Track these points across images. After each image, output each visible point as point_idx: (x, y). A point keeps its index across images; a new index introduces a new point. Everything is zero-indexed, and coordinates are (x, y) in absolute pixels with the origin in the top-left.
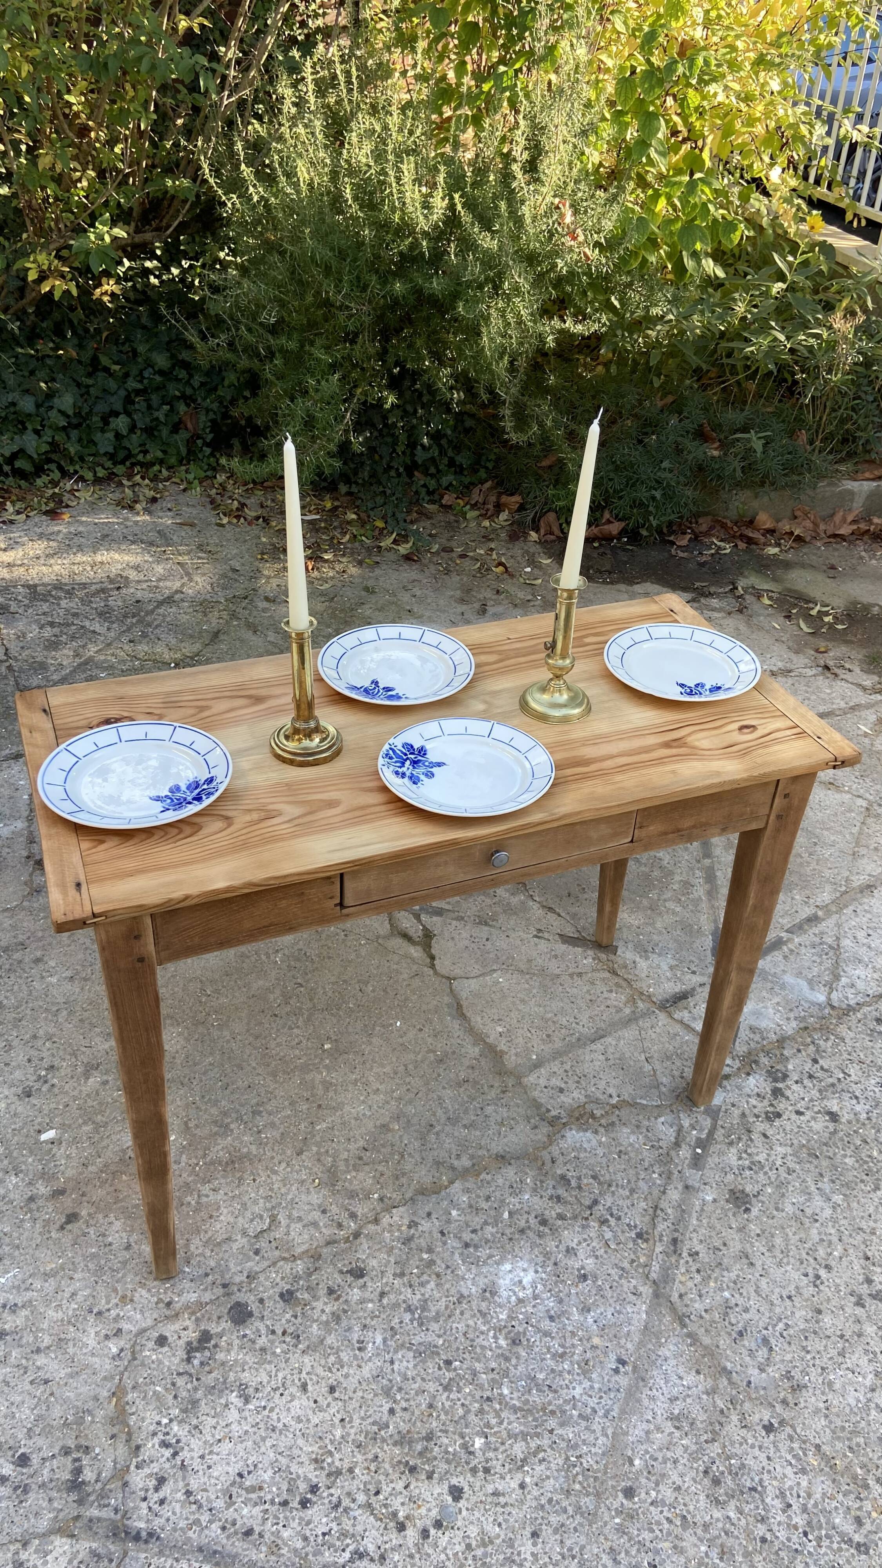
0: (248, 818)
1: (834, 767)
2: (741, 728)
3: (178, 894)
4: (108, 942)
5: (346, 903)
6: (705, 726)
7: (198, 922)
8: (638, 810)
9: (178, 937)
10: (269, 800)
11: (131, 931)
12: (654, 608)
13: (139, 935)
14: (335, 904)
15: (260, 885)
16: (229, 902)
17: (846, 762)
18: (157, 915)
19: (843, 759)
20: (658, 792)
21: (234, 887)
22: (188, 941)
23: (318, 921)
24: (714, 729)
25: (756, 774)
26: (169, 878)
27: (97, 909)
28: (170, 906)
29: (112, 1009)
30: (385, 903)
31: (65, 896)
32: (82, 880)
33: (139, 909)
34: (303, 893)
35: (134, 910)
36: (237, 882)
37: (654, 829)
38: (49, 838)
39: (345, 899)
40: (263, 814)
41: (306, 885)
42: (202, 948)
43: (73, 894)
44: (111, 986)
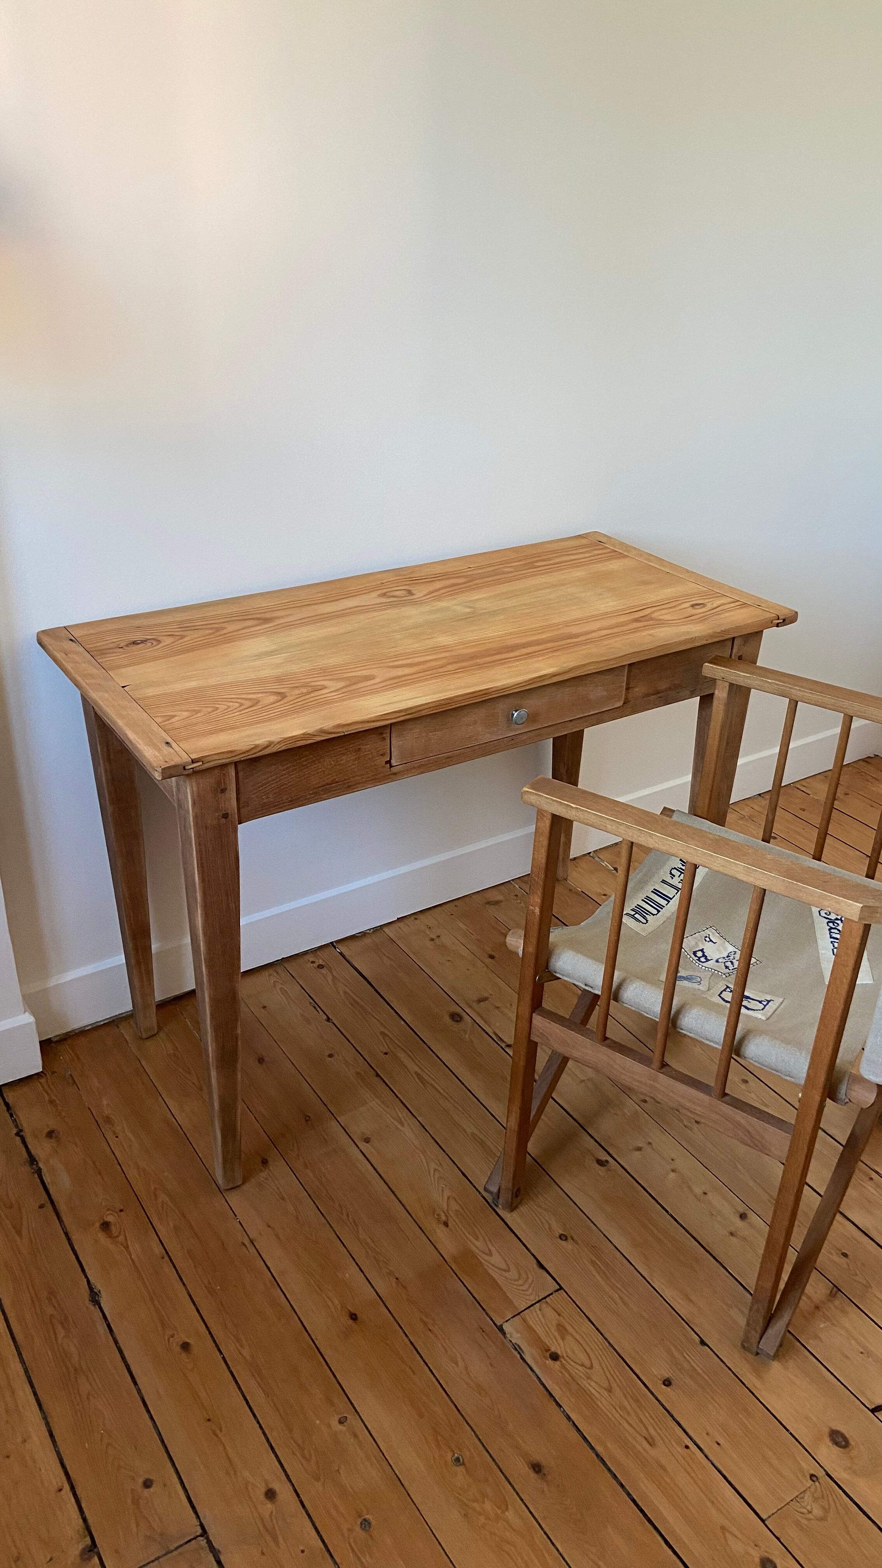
0: (297, 692)
1: (777, 625)
2: (693, 606)
3: (262, 741)
4: (199, 795)
5: (394, 762)
6: (663, 607)
7: (273, 778)
8: (630, 665)
9: (256, 793)
10: (310, 680)
11: (219, 783)
12: (584, 541)
13: (224, 789)
14: (386, 762)
15: (330, 733)
16: (299, 756)
17: (786, 620)
18: (240, 767)
19: (784, 617)
20: (645, 648)
21: (308, 734)
22: (264, 797)
23: (371, 780)
24: (671, 608)
25: (719, 631)
26: (248, 732)
27: (194, 756)
28: (255, 753)
29: (198, 871)
30: (426, 763)
31: (159, 750)
32: (169, 740)
33: (230, 755)
34: (359, 749)
35: (225, 756)
36: (310, 730)
37: (639, 690)
38: (122, 717)
39: (393, 757)
40: (309, 688)
41: (363, 740)
42: (275, 806)
43: (166, 750)
44: (199, 844)
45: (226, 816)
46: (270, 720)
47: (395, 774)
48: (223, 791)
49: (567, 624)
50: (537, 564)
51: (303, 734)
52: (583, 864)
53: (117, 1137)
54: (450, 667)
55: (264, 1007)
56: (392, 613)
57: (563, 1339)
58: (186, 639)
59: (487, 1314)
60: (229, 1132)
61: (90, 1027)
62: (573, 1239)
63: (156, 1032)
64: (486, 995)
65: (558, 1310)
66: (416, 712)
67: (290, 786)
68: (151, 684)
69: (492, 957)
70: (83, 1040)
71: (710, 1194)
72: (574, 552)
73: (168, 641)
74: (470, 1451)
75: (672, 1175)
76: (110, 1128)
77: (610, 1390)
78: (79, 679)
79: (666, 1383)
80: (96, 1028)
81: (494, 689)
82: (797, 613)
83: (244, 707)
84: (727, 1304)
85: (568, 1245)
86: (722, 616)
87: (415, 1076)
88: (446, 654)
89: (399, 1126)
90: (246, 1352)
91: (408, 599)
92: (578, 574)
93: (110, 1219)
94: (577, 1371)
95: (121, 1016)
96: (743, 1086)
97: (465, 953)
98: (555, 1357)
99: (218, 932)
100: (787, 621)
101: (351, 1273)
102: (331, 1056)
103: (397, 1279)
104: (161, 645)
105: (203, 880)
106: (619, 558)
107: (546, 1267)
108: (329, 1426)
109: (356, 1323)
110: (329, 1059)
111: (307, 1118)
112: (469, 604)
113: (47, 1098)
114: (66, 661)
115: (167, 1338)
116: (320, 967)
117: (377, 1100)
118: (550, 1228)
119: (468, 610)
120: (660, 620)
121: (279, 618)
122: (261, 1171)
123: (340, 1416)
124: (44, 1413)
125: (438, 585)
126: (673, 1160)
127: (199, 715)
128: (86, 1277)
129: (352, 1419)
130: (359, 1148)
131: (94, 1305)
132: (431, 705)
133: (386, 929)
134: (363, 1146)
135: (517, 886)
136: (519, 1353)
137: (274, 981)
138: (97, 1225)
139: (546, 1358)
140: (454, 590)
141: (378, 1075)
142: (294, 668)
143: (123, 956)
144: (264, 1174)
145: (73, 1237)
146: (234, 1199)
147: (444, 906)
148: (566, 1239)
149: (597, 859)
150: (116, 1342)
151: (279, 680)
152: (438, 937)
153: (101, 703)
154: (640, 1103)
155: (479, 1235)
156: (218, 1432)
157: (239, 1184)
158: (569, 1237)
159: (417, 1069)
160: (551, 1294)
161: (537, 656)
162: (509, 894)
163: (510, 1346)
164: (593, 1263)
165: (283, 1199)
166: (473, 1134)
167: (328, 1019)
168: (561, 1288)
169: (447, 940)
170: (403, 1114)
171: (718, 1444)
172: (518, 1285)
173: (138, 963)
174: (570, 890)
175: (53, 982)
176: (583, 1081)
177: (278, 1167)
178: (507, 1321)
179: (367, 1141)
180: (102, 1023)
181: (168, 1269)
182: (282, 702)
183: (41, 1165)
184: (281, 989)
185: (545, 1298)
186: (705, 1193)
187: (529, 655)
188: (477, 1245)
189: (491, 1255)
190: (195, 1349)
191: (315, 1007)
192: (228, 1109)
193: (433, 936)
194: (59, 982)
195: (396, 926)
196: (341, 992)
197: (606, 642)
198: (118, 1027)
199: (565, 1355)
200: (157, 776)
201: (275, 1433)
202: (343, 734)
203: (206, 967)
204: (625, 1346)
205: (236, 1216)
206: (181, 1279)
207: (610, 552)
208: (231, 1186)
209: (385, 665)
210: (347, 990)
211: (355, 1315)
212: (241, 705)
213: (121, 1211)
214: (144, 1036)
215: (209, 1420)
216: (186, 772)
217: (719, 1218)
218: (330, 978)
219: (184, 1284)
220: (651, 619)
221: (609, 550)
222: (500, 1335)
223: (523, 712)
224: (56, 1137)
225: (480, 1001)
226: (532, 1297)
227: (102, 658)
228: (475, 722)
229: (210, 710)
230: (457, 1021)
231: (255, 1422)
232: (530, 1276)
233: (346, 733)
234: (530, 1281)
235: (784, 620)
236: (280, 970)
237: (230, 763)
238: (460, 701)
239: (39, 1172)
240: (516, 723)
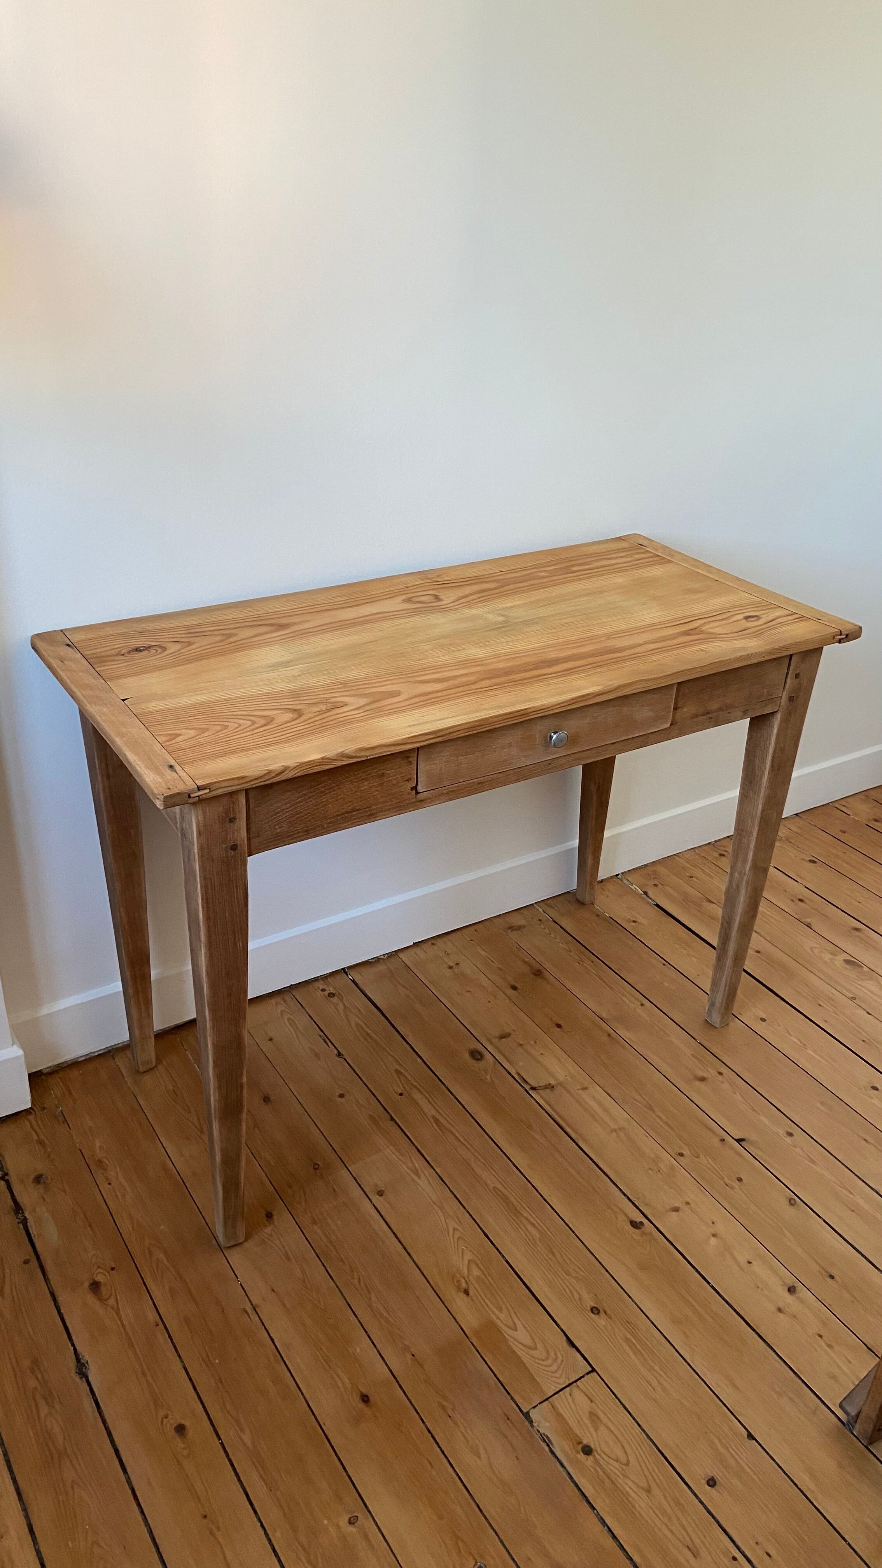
0: (315, 709)
1: (840, 641)
2: (746, 618)
3: (276, 766)
4: (205, 826)
5: (420, 789)
6: (713, 619)
7: (288, 805)
8: (679, 683)
9: (268, 822)
10: (329, 695)
11: (227, 812)
12: (624, 545)
13: (232, 818)
14: (411, 788)
15: (352, 757)
16: (317, 782)
17: (849, 635)
18: (251, 794)
19: (846, 633)
20: (696, 665)
21: (327, 758)
22: (277, 827)
23: (395, 808)
24: (723, 620)
25: (776, 647)
26: (260, 756)
27: (200, 783)
28: (268, 780)
29: (203, 908)
30: (456, 789)
31: (162, 775)
32: (173, 762)
33: (241, 781)
34: (383, 773)
35: (236, 782)
36: (330, 754)
37: (688, 710)
38: (122, 735)
39: (419, 783)
40: (329, 705)
41: (387, 764)
42: (289, 836)
43: (169, 774)
44: (204, 878)
45: (234, 848)
46: (287, 741)
47: (422, 801)
48: (232, 820)
49: (609, 636)
50: (574, 569)
51: (322, 758)
52: (609, 886)
53: (110, 1184)
54: (485, 683)
55: (271, 1040)
56: (418, 620)
57: (596, 1429)
58: (194, 646)
59: (512, 1398)
60: (231, 1186)
61: (83, 1058)
62: (605, 1313)
63: (154, 1065)
64: (507, 1031)
65: (590, 1395)
66: (446, 735)
67: (306, 815)
68: (153, 697)
69: (514, 988)
70: (75, 1074)
71: (754, 1263)
72: (615, 555)
73: (173, 648)
74: (494, 1559)
75: (713, 1241)
76: (103, 1174)
77: (648, 1491)
78: (74, 689)
79: (711, 1483)
80: (90, 1059)
81: (532, 710)
82: (861, 628)
83: (257, 726)
84: (776, 1392)
85: (601, 1321)
86: (779, 630)
87: (432, 1121)
88: (479, 668)
89: (415, 1178)
90: (247, 1438)
91: (434, 605)
92: (620, 580)
93: (100, 1278)
94: (612, 1468)
95: (117, 1046)
96: (788, 1140)
97: (485, 982)
98: (587, 1451)
99: (223, 973)
100: (850, 637)
101: (362, 1347)
102: (341, 1096)
103: (413, 1355)
104: (166, 653)
105: (208, 918)
106: (662, 563)
107: (577, 1344)
108: (339, 1527)
109: (367, 1406)
110: (340, 1099)
111: (316, 1167)
112: (502, 612)
113: (35, 1137)
114: (62, 670)
115: (160, 1419)
116: (331, 995)
117: (391, 1148)
118: (580, 1299)
119: (501, 619)
120: (712, 633)
121: (295, 624)
122: (266, 1226)
123: (350, 1516)
124: (24, 1504)
125: (467, 590)
126: (713, 1223)
127: (207, 734)
128: (73, 1345)
129: (365, 1521)
130: (372, 1202)
131: (81, 1378)
132: (463, 727)
133: (401, 955)
134: (375, 1199)
135: (541, 910)
136: (548, 1445)
137: (282, 1011)
138: (86, 1285)
139: (578, 1452)
140: (485, 596)
141: (392, 1119)
142: (312, 681)
143: (120, 982)
144: (268, 1230)
145: (60, 1299)
146: (236, 1257)
147: (464, 931)
148: (598, 1313)
149: (625, 881)
150: (104, 1422)
151: (295, 694)
152: (457, 964)
153: (99, 718)
154: (676, 1157)
155: (504, 1307)
156: (215, 1531)
157: (241, 1241)
158: (601, 1311)
159: (434, 1112)
160: (583, 1377)
161: (577, 673)
162: (532, 918)
163: (537, 1437)
164: (627, 1340)
165: (289, 1259)
166: (495, 1188)
167: (339, 1055)
168: (593, 1370)
169: (467, 967)
170: (419, 1163)
171: (769, 1555)
172: (545, 1366)
173: (137, 992)
174: (598, 915)
175: (45, 1011)
176: (615, 1130)
177: (284, 1220)
178: (534, 1407)
179: (381, 1193)
180: (97, 1054)
181: (161, 1338)
182: (297, 721)
183: (27, 1214)
184: (289, 1019)
185: (576, 1381)
186: (750, 1263)
187: (569, 671)
188: (501, 1318)
189: (516, 1330)
190: (190, 1433)
191: (325, 1042)
192: (231, 1162)
193: (451, 964)
194: (51, 1011)
195: (411, 952)
196: (353, 1025)
197: (654, 658)
198: (114, 1059)
199: (598, 1449)
200: (159, 804)
201: (278, 1534)
202: (366, 758)
203: (209, 1010)
204: (666, 1438)
205: (237, 1278)
206: (177, 1351)
207: (651, 557)
208: (232, 1243)
209: (412, 679)
210: (360, 1022)
211: (367, 1396)
212: (254, 723)
213: (113, 1269)
214: (141, 1069)
215: (205, 1517)
216: (191, 801)
217: (766, 1292)
218: (341, 1006)
219: (180, 1356)
220: (702, 632)
221: (651, 555)
222: (527, 1423)
223: (563, 734)
224: (44, 1183)
225: (502, 1037)
226: (561, 1381)
227: (101, 667)
228: (510, 745)
229: (219, 728)
230: (478, 1060)
231: (255, 1519)
232: (560, 1356)
233: (369, 758)
234: (559, 1361)
235: (847, 636)
236: (288, 998)
237: (242, 790)
238: (496, 722)
239: (24, 1222)
240: (555, 746)
